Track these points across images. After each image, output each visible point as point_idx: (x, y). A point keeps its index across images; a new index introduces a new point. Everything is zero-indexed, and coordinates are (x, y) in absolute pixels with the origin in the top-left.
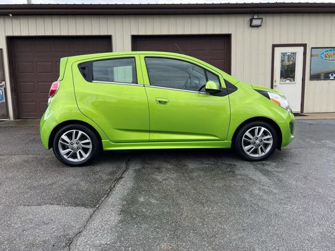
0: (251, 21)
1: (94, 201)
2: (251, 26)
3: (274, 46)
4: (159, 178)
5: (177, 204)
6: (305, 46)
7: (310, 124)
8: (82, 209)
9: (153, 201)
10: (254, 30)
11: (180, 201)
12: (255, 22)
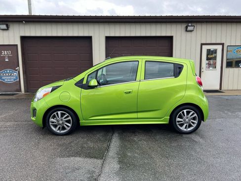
0: (187, 27)
1: (101, 155)
2: (186, 31)
3: (202, 44)
4: (136, 139)
5: (151, 157)
6: (223, 44)
7: (227, 100)
8: (96, 160)
9: (137, 155)
10: (189, 34)
11: (153, 156)
12: (189, 28)
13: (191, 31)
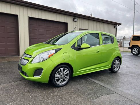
3: (80, 29)
12: (75, 20)
13: (75, 21)
